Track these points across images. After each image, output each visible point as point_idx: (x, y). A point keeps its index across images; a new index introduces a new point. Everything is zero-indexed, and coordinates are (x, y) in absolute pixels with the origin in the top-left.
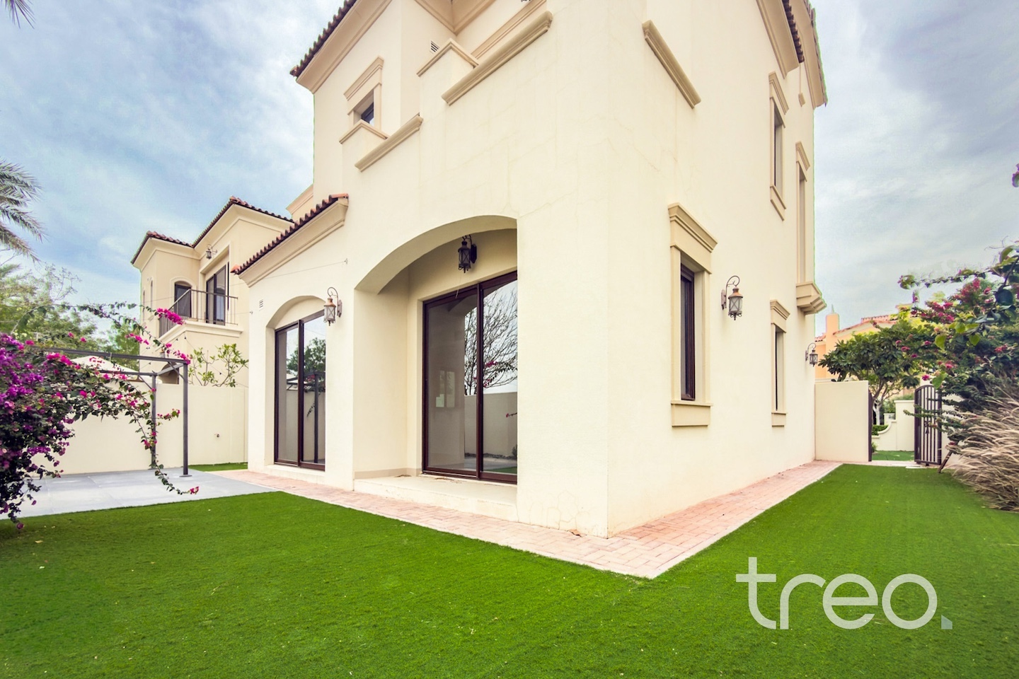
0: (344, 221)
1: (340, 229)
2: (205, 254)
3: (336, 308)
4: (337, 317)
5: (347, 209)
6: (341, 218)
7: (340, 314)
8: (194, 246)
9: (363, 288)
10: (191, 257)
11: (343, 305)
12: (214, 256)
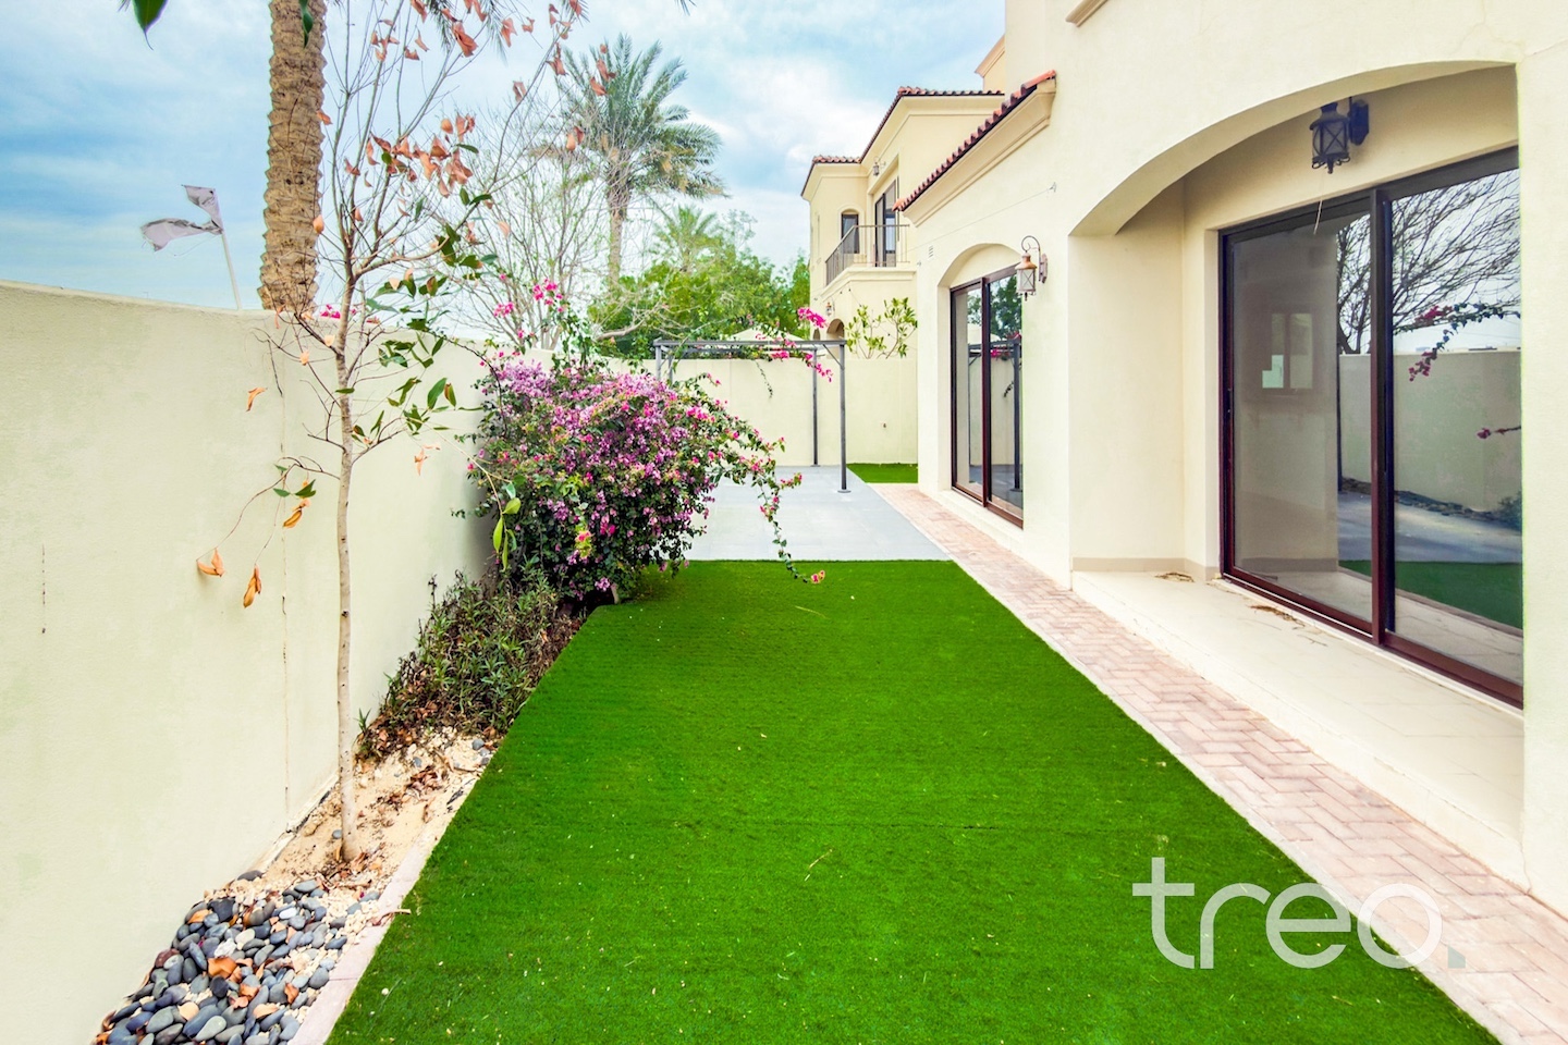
0: (1049, 117)
1: (1044, 131)
2: (871, 170)
3: (1037, 270)
4: (1038, 284)
5: (1053, 97)
6: (1043, 115)
7: (1045, 278)
8: (861, 161)
9: (1087, 231)
10: (857, 175)
11: (1049, 262)
12: (882, 171)
